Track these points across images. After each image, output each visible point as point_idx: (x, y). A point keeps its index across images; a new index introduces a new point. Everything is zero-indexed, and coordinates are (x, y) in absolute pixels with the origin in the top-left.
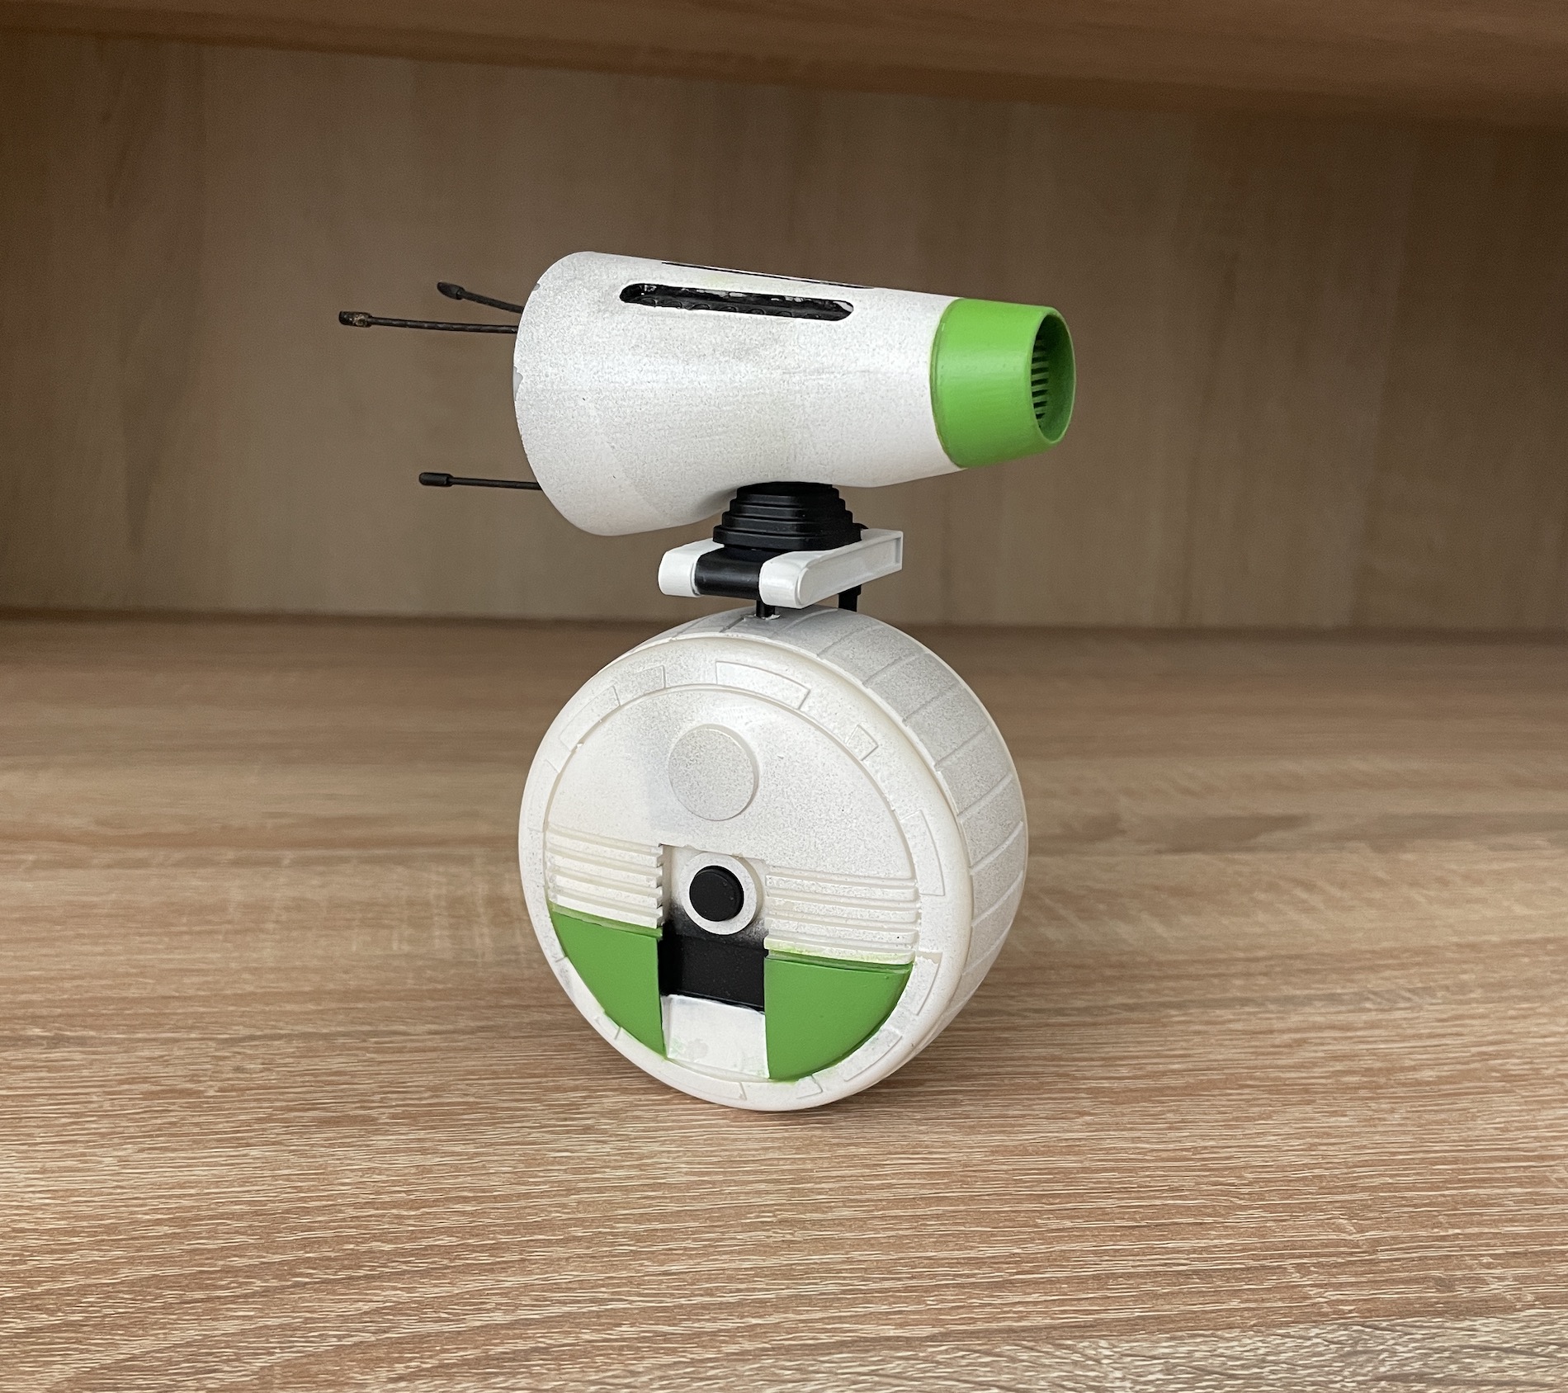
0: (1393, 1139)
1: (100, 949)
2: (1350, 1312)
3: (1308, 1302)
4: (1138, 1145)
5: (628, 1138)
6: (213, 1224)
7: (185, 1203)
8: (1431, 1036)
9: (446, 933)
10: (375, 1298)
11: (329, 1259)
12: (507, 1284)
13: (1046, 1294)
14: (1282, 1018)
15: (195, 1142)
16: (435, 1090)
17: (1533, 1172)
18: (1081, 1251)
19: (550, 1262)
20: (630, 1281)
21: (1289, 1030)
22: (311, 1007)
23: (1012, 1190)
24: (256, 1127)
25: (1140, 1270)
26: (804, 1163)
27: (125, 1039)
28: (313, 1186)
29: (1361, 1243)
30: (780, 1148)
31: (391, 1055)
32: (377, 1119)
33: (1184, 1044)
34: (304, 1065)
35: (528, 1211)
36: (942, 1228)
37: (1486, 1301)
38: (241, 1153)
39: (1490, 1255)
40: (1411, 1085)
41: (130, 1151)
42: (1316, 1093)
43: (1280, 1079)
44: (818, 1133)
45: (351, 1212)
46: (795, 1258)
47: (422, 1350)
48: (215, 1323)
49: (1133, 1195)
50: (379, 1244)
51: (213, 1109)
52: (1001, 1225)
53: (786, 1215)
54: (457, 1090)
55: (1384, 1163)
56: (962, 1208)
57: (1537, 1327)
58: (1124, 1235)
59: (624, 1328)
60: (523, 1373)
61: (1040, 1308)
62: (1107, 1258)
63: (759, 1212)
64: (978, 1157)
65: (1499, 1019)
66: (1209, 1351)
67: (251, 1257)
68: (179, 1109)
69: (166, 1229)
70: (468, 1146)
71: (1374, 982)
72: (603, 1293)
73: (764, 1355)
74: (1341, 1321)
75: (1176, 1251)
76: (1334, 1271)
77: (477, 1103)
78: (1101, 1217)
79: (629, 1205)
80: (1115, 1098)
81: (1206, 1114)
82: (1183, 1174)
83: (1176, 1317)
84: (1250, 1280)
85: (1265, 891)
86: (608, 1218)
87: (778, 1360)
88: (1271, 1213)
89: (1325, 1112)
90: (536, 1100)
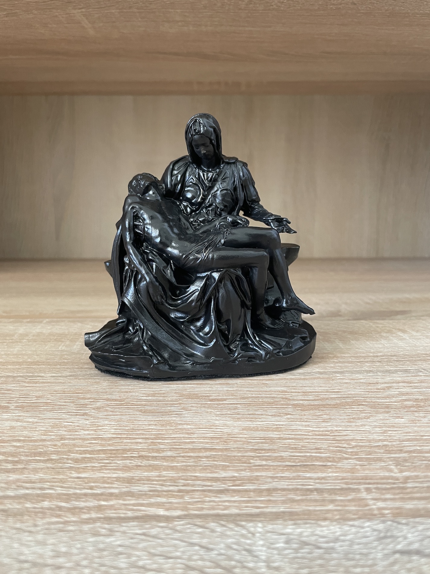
0: (423, 429)
2: (388, 513)
3: (367, 508)
4: (307, 428)
5: (98, 418)
13: (242, 497)
14: (383, 378)
16: (39, 397)
18: (266, 476)
19: (34, 469)
20: (62, 481)
21: (385, 383)
22: (17, 367)
23: (245, 446)
25: (290, 487)
26: (162, 431)
29: (399, 478)
30: (156, 424)
31: (32, 384)
32: (10, 407)
33: (339, 387)
35: (41, 447)
36: (208, 462)
42: (392, 408)
43: (377, 402)
44: (174, 419)
46: (137, 474)
49: (298, 451)
52: (234, 462)
53: (143, 453)
54: (46, 397)
55: (417, 440)
56: (220, 453)
58: (288, 469)
59: (45, 503)
61: (236, 504)
62: (276, 480)
63: (133, 452)
64: (236, 431)
66: (311, 532)
70: (35, 419)
71: (425, 365)
72: (47, 485)
73: (98, 521)
74: (382, 519)
75: (310, 478)
76: (384, 492)
77: (50, 403)
78: (280, 460)
79: (82, 446)
80: (303, 408)
81: (341, 416)
82: (323, 442)
83: (300, 512)
84: (341, 495)
85: (386, 333)
86: (69, 451)
87: (103, 523)
88: (360, 461)
89: (394, 417)
90: (73, 402)
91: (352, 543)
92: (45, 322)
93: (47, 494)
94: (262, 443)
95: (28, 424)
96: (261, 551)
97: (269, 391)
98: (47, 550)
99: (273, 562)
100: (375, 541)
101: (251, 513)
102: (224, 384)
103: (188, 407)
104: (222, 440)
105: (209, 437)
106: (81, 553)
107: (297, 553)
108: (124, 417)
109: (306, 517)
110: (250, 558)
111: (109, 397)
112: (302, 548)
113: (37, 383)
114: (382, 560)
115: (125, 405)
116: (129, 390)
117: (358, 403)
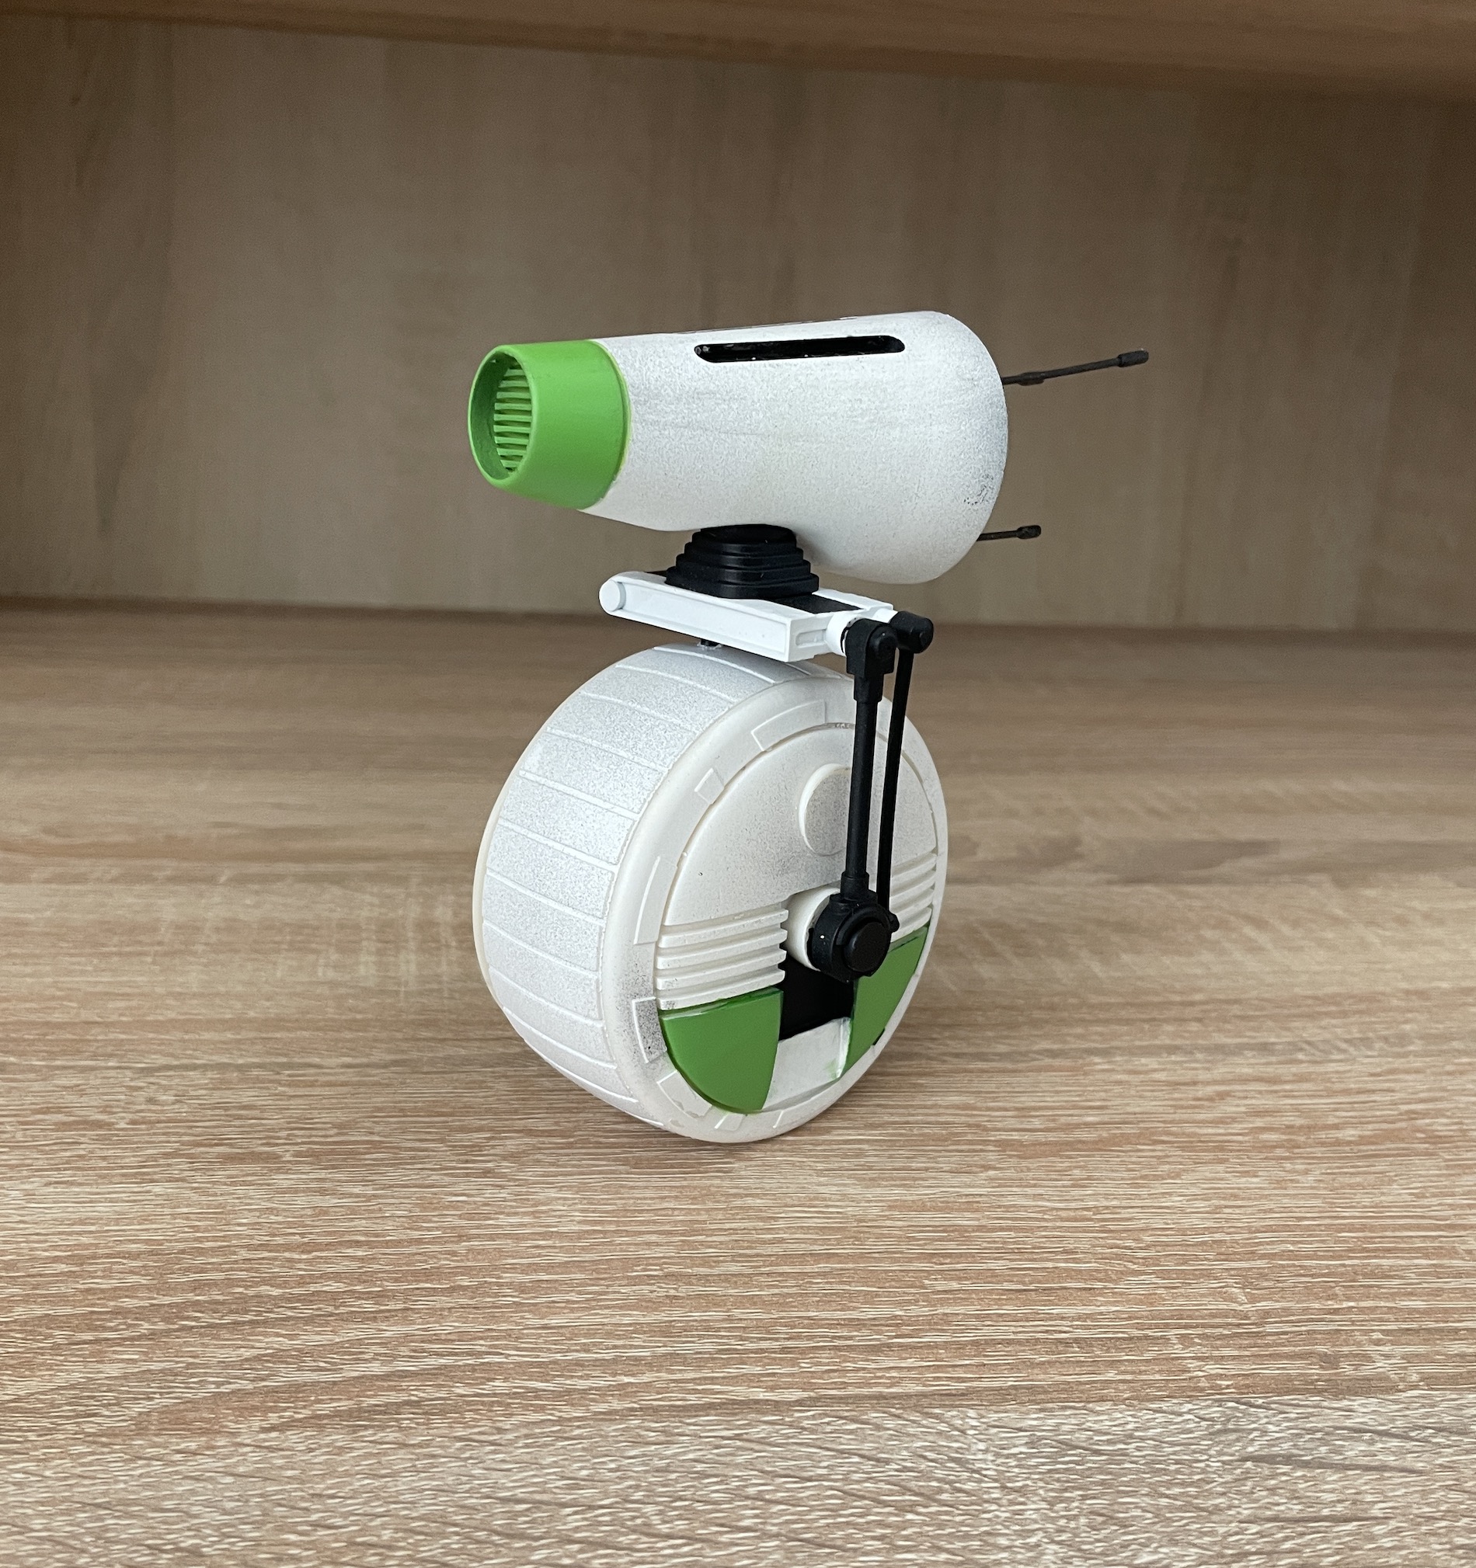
0: (1301, 1203)
1: (28, 970)
2: (1228, 1387)
3: (1187, 1375)
4: (1040, 1203)
5: (526, 1183)
6: (109, 1263)
7: (84, 1240)
8: (1360, 1092)
9: (373, 958)
10: (258, 1345)
11: (217, 1302)
12: (388, 1334)
13: (922, 1360)
14: (1208, 1069)
15: (100, 1176)
16: (341, 1127)
17: (1441, 1242)
18: (965, 1314)
19: (432, 1312)
20: (508, 1334)
21: (1215, 1082)
22: (229, 1035)
23: (904, 1248)
24: (162, 1162)
25: (1020, 1336)
26: (699, 1214)
27: (43, 1066)
28: (210, 1226)
29: (1250, 1314)
30: (677, 1197)
31: (303, 1089)
32: (281, 1157)
33: (1103, 1095)
34: (217, 1097)
35: (417, 1257)
36: (828, 1286)
37: (1369, 1380)
38: (144, 1189)
39: (1382, 1331)
40: (1332, 1144)
41: (36, 1184)
42: (1231, 1151)
43: (1195, 1134)
44: (717, 1182)
45: (244, 1254)
46: (677, 1314)
47: (297, 1399)
48: (100, 1366)
49: (1026, 1256)
50: (268, 1288)
51: (122, 1142)
52: (887, 1285)
53: (674, 1269)
54: (363, 1128)
55: (1288, 1228)
56: (851, 1266)
57: (1417, 1409)
58: (1011, 1299)
59: (497, 1383)
60: (393, 1426)
61: (913, 1374)
62: (989, 1323)
63: (646, 1265)
64: (875, 1211)
65: (1434, 1074)
66: (1077, 1425)
67: (142, 1299)
68: (88, 1141)
69: (63, 1268)
70: (367, 1188)
71: (1311, 1031)
72: (482, 1345)
74: (1215, 1396)
75: (1061, 1317)
76: (1219, 1342)
77: (382, 1142)
78: (989, 1279)
79: (518, 1254)
80: (1022, 1150)
81: (1114, 1171)
82: (1080, 1235)
83: (1051, 1387)
84: (1131, 1351)
86: (495, 1267)
87: (644, 1420)
88: (1164, 1279)
89: (1237, 1172)
90: (442, 1141)
93: (490, 1364)
94: (941, 1239)
95: (355, 1200)
100: (1204, 1439)
101: (948, 1391)
104: (848, 1234)
105: (815, 1228)
106: (623, 1479)
107: (1053, 1462)
109: (1063, 1395)
110: (965, 1475)
111: (530, 1123)
113: (314, 1086)
115: (581, 1148)
117: (1148, 1137)
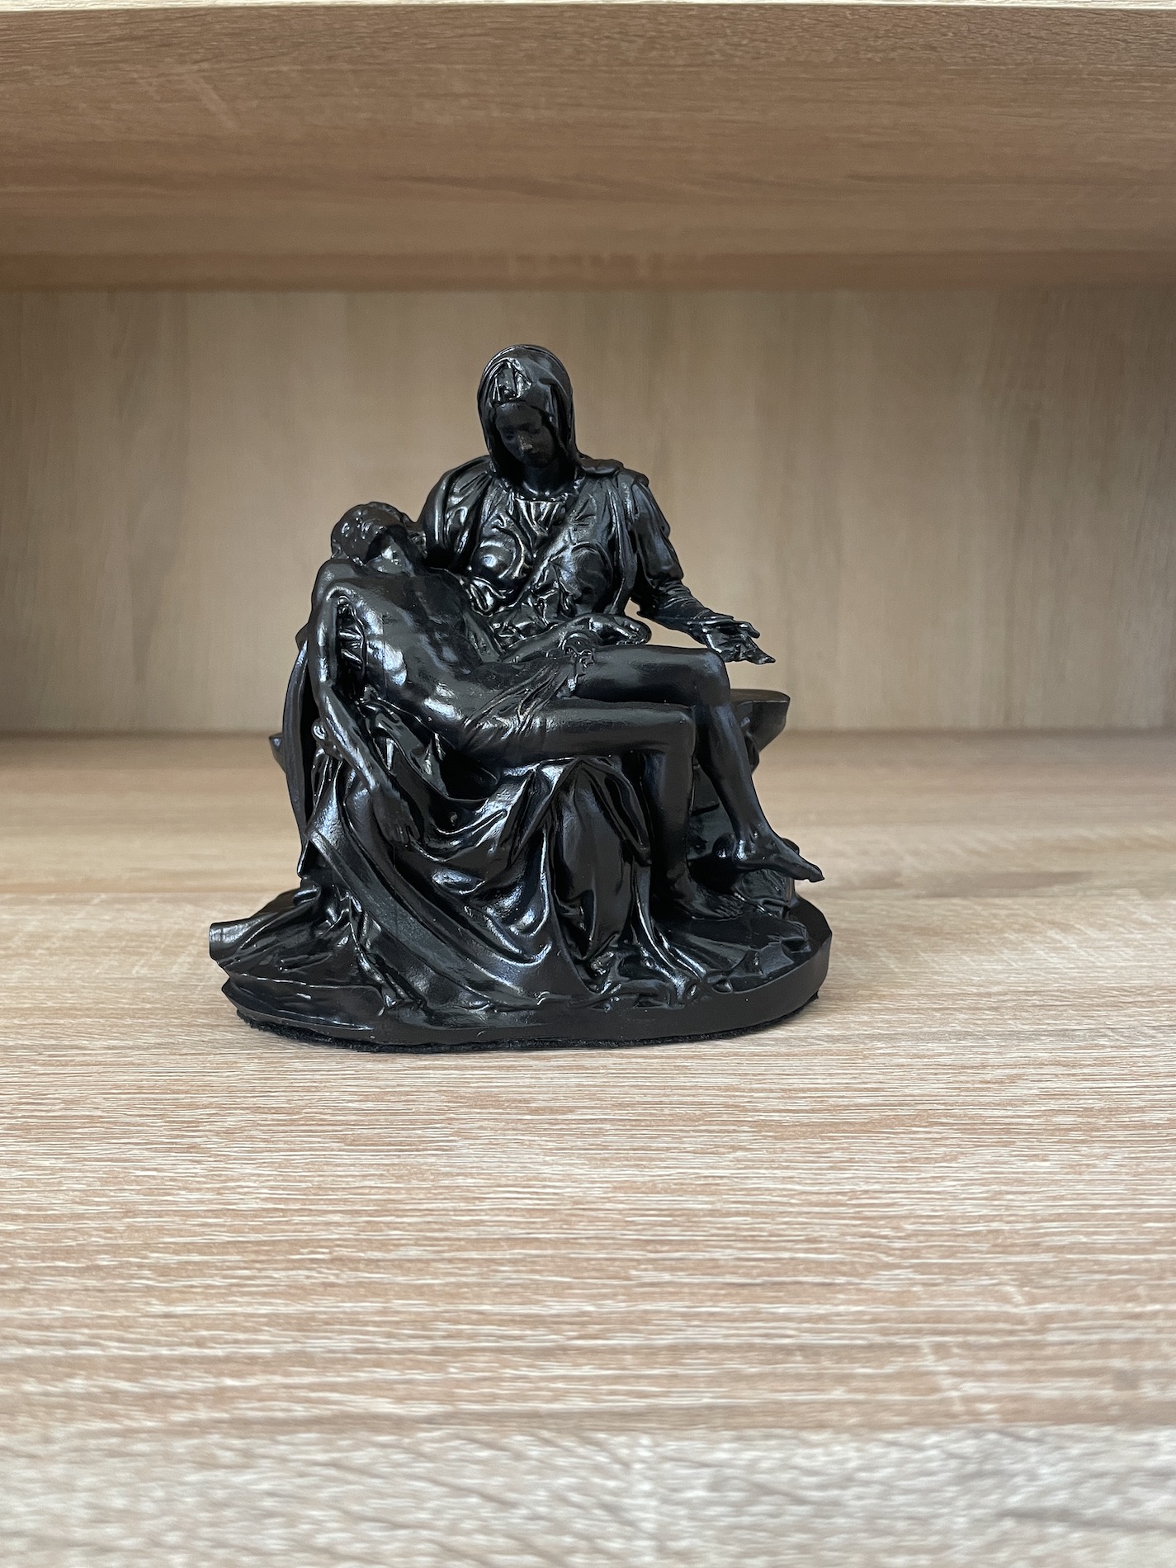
0: (1098, 1189)
2: (989, 1412)
4: (788, 1186)
5: (227, 1158)
13: (600, 1367)
14: (1000, 1053)
18: (668, 1312)
19: (49, 1294)
20: (123, 1324)
21: (1006, 1066)
23: (617, 1233)
25: (733, 1341)
26: (396, 1194)
29: (1027, 1318)
30: (381, 1175)
31: (54, 1068)
33: (881, 1077)
35: (70, 1234)
36: (514, 1276)
40: (1135, 1128)
42: (1018, 1133)
43: (980, 1116)
44: (432, 1160)
46: (325, 1305)
49: (760, 1245)
52: (586, 1274)
53: (344, 1252)
54: (92, 1103)
55: (1080, 1217)
56: (549, 1252)
58: (729, 1294)
59: (76, 1380)
61: (583, 1386)
62: (696, 1323)
63: (316, 1247)
64: (597, 1193)
66: (780, 1460)
71: (1115, 1019)
72: (83, 1334)
73: (214, 1428)
74: (973, 1425)
75: (786, 1318)
76: (983, 1354)
77: (101, 1117)
78: (709, 1271)
79: (179, 1233)
80: (780, 1131)
81: (880, 1153)
82: (829, 1221)
83: (756, 1407)
84: (868, 1362)
85: (1018, 931)
86: (147, 1246)
87: (227, 1435)
88: (923, 1274)
89: (1023, 1156)
90: (162, 1116)
91: (888, 1488)
92: (96, 901)
93: (80, 1357)
94: (663, 1224)
95: (39, 1172)
96: (643, 1508)
97: (691, 1088)
98: (75, 1503)
99: (676, 1538)
100: (949, 1483)
101: (621, 1409)
102: (571, 1068)
103: (470, 1129)
104: (557, 1217)
105: (522, 1209)
106: (164, 1513)
107: (739, 1514)
108: (297, 1157)
109: (770, 1419)
110: (613, 1528)
111: (260, 1102)
112: (751, 1502)
113: (67, 1065)
114: (967, 1534)
115: (303, 1125)
116: (315, 1084)
117: (928, 1119)
